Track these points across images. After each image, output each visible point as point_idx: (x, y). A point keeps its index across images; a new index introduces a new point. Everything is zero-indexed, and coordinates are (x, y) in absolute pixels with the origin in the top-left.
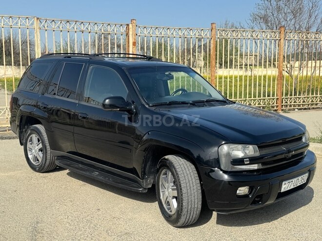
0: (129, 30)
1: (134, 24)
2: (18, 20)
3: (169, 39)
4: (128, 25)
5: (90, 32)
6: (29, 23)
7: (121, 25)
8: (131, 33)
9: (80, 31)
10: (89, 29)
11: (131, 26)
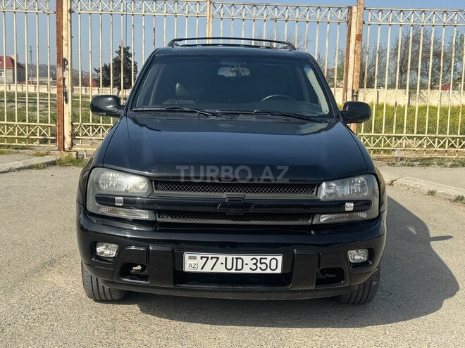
0: (351, 15)
1: (360, 6)
2: (185, 6)
3: (422, 28)
4: (350, 8)
5: (286, 21)
6: (200, 8)
7: (340, 8)
8: (354, 20)
9: (272, 19)
10: (286, 16)
11: (355, 9)
